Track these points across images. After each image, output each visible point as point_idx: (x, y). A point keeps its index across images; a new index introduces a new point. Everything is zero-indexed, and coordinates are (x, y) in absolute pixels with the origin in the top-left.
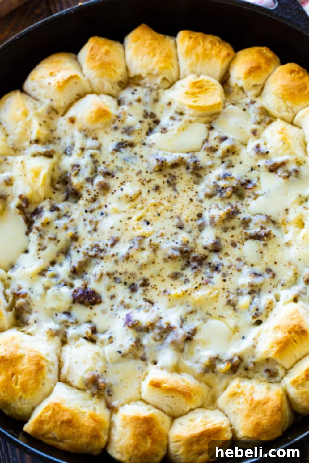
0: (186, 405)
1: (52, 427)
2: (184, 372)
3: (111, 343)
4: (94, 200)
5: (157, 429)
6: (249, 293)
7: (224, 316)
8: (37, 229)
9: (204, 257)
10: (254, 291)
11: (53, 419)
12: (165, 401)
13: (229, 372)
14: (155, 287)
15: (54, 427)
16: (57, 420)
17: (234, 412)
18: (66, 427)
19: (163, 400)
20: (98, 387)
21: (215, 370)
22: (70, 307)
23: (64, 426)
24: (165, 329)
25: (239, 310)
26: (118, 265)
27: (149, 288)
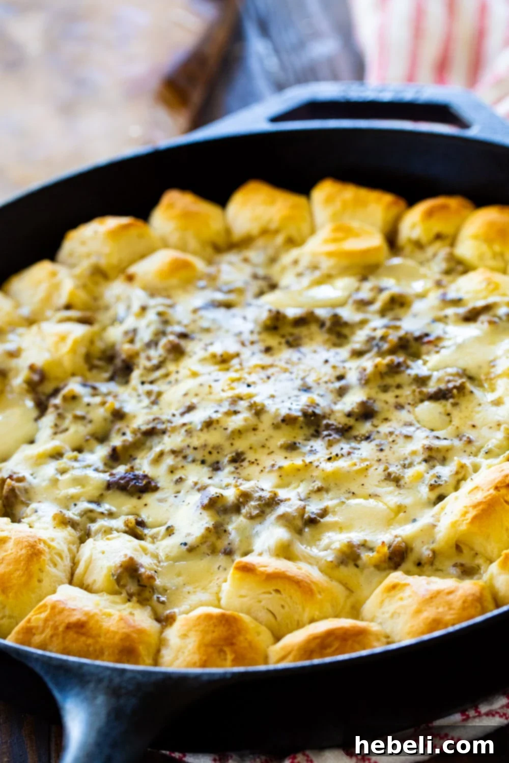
0: (304, 609)
1: (48, 637)
2: (300, 560)
3: (170, 535)
4: (157, 367)
5: (246, 639)
6: (426, 461)
7: (378, 494)
8: (56, 407)
9: (346, 427)
10: (433, 456)
11: (51, 623)
12: (263, 603)
13: (386, 565)
14: (256, 462)
15: (52, 636)
16: (57, 624)
17: (392, 616)
18: (75, 636)
19: (260, 601)
20: (139, 581)
21: (359, 563)
22: (102, 495)
23: (71, 634)
24: (268, 499)
25: (406, 486)
26: (191, 437)
27: (245, 464)
